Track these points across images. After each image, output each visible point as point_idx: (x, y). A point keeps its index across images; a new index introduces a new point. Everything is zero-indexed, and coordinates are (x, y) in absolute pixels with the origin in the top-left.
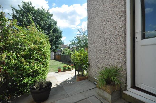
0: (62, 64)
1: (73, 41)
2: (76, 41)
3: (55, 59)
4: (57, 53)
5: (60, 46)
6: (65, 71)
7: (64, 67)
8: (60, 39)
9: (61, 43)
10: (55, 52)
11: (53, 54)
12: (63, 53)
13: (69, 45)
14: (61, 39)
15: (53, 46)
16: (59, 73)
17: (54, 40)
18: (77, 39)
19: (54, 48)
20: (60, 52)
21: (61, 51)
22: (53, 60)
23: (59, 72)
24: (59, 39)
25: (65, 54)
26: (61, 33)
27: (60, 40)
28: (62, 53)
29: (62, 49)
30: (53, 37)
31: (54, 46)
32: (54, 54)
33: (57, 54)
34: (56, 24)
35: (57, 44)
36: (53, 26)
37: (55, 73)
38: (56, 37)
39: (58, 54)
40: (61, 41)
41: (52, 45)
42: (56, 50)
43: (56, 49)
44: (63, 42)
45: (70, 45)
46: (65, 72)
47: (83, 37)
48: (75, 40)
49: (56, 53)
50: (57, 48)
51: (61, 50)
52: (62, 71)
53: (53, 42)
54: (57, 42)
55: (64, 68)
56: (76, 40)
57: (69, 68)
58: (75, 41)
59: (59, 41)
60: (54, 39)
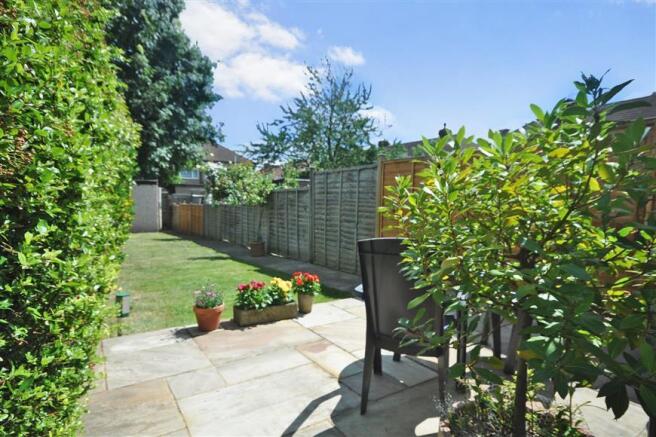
0: (213, 259)
1: (275, 131)
2: (293, 130)
3: (168, 227)
4: (179, 194)
5: (198, 149)
6: (254, 325)
7: (245, 288)
8: (198, 112)
9: (208, 137)
10: (171, 188)
11: (160, 201)
12: (221, 194)
13: (252, 149)
14: (207, 110)
15: (154, 149)
16: (201, 338)
17: (165, 113)
18: (296, 116)
19: (162, 159)
20: (203, 190)
21: (208, 182)
22: (155, 231)
23: (204, 328)
24: (196, 108)
25: (230, 199)
26: (206, 70)
27: (200, 119)
28: (214, 192)
29: (212, 166)
30: (160, 91)
31: (163, 151)
32: (164, 197)
33: (179, 200)
34: (175, 15)
35: (183, 141)
36: (153, 23)
37: (173, 341)
38: (176, 95)
39: (190, 199)
40: (204, 124)
41: (154, 144)
42: (177, 174)
43: (177, 169)
44: (217, 130)
45: (256, 152)
46: (253, 330)
47: (332, 107)
48: (287, 122)
49: (177, 189)
50: (183, 164)
51: (207, 173)
52: (226, 326)
53: (159, 126)
54: (182, 126)
55: (241, 297)
56: (293, 124)
57: (279, 300)
58: (285, 127)
59: (191, 121)
60: (161, 106)
